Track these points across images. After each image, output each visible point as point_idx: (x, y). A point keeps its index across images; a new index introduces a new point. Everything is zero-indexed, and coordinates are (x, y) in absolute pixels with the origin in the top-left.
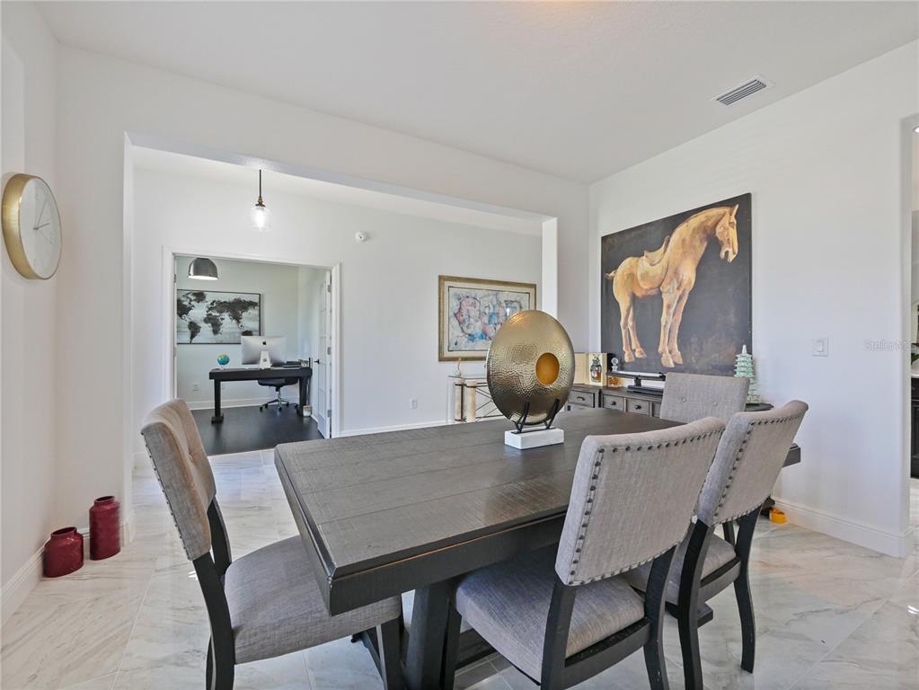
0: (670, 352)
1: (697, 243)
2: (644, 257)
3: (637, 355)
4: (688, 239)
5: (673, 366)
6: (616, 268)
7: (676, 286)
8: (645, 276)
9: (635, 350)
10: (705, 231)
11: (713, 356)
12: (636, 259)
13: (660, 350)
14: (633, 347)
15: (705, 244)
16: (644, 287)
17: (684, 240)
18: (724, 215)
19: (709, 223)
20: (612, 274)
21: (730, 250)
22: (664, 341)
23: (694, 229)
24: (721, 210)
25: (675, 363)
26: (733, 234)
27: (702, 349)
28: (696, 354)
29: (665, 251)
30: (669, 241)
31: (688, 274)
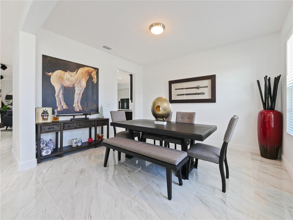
0: (78, 106)
1: (87, 76)
2: (67, 73)
3: (64, 108)
4: (84, 73)
5: (79, 111)
6: (53, 72)
7: (80, 86)
8: (68, 79)
9: (63, 106)
10: (89, 73)
11: (90, 107)
12: (64, 72)
13: (74, 106)
14: (62, 105)
15: (89, 77)
16: (67, 84)
17: (82, 73)
18: (94, 71)
19: (90, 71)
20: (50, 74)
21: (95, 81)
22: (76, 103)
23: (86, 71)
24: (93, 69)
25: (79, 110)
26: (95, 77)
27: (88, 106)
28: (86, 107)
29: (76, 74)
30: (77, 71)
31: (84, 84)
